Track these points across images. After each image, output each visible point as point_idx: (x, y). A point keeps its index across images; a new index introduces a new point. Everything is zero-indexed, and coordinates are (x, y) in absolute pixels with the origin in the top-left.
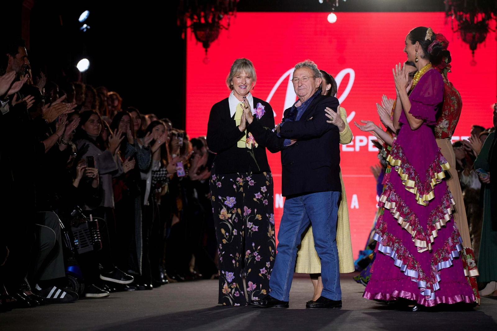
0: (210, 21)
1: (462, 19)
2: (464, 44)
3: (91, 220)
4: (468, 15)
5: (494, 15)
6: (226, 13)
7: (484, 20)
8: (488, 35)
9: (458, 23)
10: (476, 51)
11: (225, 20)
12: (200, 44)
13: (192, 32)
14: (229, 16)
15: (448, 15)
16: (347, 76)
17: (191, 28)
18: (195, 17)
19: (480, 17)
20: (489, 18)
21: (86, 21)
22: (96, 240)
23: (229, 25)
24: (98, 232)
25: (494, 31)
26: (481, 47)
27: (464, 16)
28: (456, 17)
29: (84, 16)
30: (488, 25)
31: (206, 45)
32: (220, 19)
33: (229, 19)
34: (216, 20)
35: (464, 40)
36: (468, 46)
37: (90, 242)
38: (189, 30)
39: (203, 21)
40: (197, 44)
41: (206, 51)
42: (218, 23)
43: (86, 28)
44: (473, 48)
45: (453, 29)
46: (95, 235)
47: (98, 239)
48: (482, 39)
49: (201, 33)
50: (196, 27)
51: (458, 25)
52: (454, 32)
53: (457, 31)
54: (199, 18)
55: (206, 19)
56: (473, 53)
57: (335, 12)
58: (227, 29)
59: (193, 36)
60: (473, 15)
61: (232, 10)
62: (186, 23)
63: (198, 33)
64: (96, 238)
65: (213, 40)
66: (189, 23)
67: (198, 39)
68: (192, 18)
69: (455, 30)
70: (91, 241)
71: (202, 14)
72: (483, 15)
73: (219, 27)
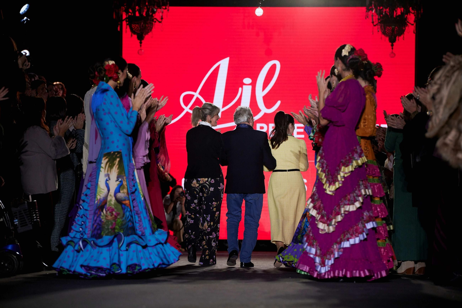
0: (144, 14)
1: (382, 14)
2: (383, 36)
3: (31, 201)
4: (387, 10)
5: (413, 9)
6: (159, 7)
7: (402, 14)
8: (407, 28)
9: (377, 17)
10: (394, 44)
11: (159, 13)
12: (135, 36)
13: (127, 24)
14: (162, 10)
15: (369, 9)
16: (274, 67)
17: (126, 21)
18: (130, 11)
19: (399, 11)
20: (408, 12)
21: (25, 14)
22: (35, 220)
23: (162, 18)
24: (37, 212)
25: (412, 25)
26: (400, 40)
27: (384, 10)
28: (376, 11)
29: (24, 9)
30: (406, 19)
31: (140, 38)
32: (154, 12)
33: (162, 13)
34: (150, 14)
35: (384, 33)
36: (387, 39)
37: (29, 222)
38: (124, 23)
39: (137, 14)
40: (132, 35)
41: (141, 43)
42: (152, 15)
43: (26, 20)
44: (392, 41)
45: (373, 23)
46: (34, 215)
47: (37, 218)
48: (401, 32)
49: (135, 26)
50: (131, 20)
51: (379, 19)
52: (375, 26)
53: (377, 25)
54: (134, 12)
55: (140, 13)
56: (392, 45)
57: (262, 6)
58: (160, 22)
59: (128, 29)
60: (393, 10)
61: (165, 5)
62: (122, 16)
63: (133, 26)
64: (35, 217)
65: (147, 33)
66: (124, 16)
67: (133, 31)
68: (127, 12)
69: (375, 24)
70: (30, 220)
71: (137, 7)
72: (402, 9)
73: (153, 21)
